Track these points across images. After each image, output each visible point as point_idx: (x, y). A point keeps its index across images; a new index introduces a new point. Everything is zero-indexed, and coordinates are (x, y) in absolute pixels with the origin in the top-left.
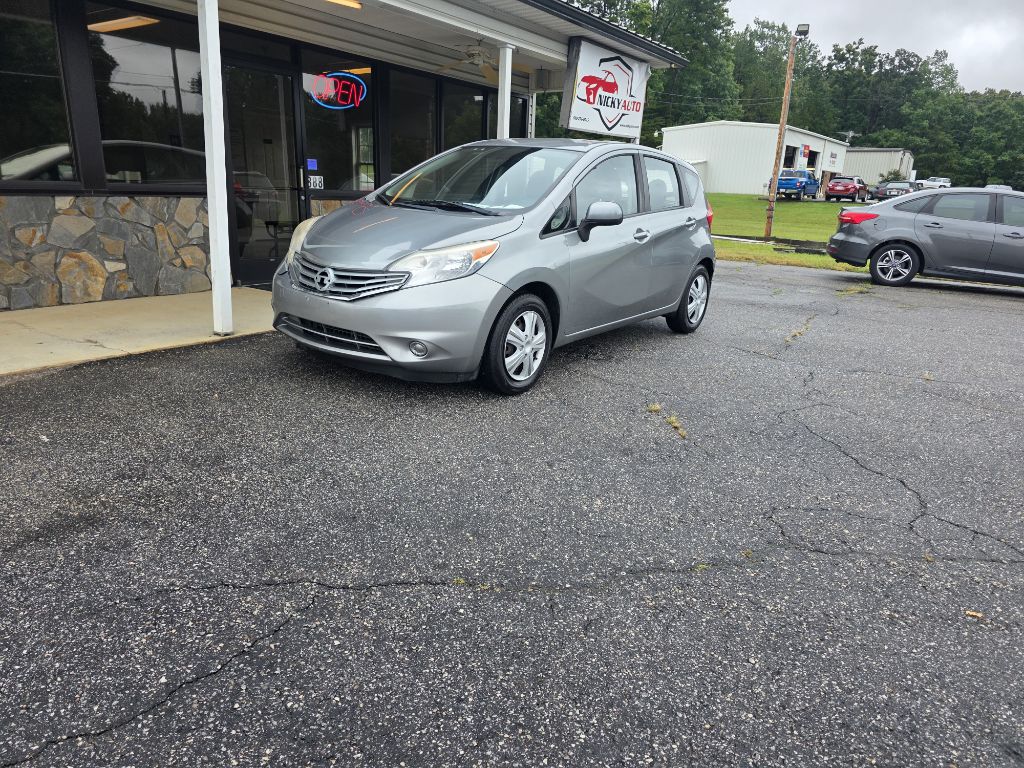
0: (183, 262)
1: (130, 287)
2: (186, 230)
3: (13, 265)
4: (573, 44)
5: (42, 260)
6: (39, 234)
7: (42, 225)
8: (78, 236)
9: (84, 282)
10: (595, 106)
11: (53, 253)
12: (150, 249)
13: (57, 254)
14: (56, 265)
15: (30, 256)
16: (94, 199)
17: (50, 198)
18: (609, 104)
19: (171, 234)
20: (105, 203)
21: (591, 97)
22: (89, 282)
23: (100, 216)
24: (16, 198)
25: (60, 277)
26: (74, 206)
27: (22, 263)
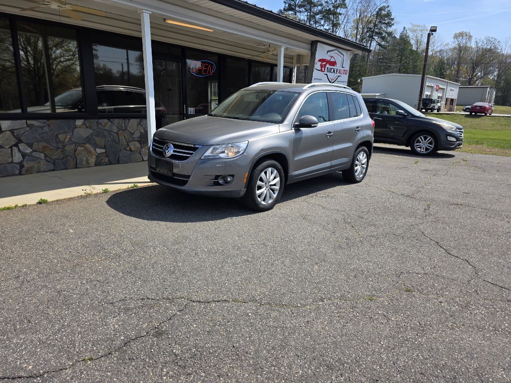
0: (130, 149)
1: (107, 160)
2: (132, 134)
3: (57, 150)
4: (313, 45)
5: (69, 148)
6: (68, 137)
7: (70, 132)
8: (85, 137)
9: (87, 158)
10: (325, 73)
11: (74, 145)
12: (116, 143)
13: (75, 146)
14: (75, 150)
15: (64, 146)
16: (92, 121)
17: (74, 120)
18: (332, 71)
19: (126, 135)
20: (97, 122)
21: (323, 69)
22: (89, 158)
23: (95, 128)
24: (59, 121)
25: (77, 155)
26: (84, 124)
27: (60, 150)
